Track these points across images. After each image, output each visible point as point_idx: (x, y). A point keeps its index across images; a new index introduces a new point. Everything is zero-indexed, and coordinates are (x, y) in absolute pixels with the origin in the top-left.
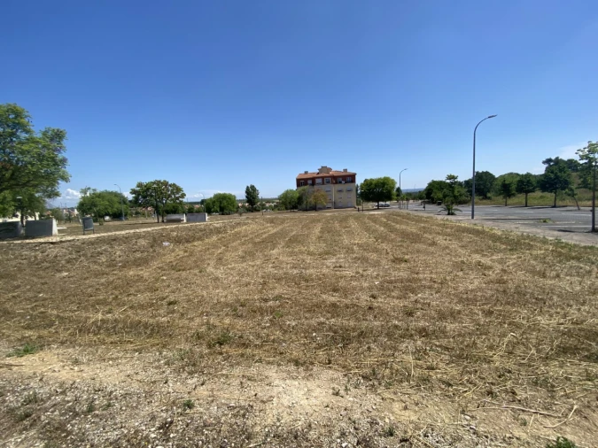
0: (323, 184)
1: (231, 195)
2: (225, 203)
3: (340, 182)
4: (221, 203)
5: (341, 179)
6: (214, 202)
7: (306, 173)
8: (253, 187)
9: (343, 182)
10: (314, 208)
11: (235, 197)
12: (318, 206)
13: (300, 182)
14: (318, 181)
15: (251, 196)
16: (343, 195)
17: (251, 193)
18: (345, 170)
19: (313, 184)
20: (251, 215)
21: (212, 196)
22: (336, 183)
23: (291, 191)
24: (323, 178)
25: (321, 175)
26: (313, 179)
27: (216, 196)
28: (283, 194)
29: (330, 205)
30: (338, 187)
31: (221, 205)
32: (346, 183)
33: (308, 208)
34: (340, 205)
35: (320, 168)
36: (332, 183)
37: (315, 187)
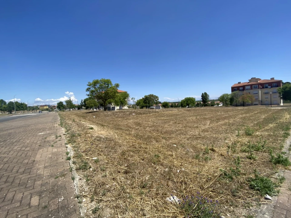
0: (251, 89)
1: (193, 98)
3: (267, 87)
4: (187, 102)
5: (267, 85)
6: (184, 102)
7: (239, 83)
8: (205, 93)
9: (269, 87)
10: (243, 105)
11: (195, 99)
12: (247, 103)
13: (233, 89)
14: (246, 87)
15: (204, 98)
16: (269, 96)
17: (205, 97)
18: (273, 79)
19: (243, 90)
20: (203, 108)
21: (184, 99)
22: (263, 88)
23: (227, 95)
24: (251, 85)
25: (250, 83)
26: (244, 87)
27: (185, 99)
28: (221, 96)
29: (257, 103)
30: (265, 90)
31: (188, 103)
32: (272, 87)
33: (238, 105)
34: (266, 103)
35: (251, 79)
36: (259, 88)
37: (245, 91)
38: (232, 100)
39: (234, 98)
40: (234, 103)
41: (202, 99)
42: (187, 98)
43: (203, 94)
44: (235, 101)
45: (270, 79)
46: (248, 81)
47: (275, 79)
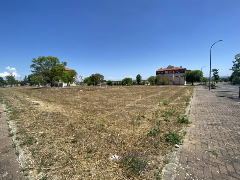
0: (168, 73)
1: (130, 78)
2: (128, 81)
3: (177, 73)
5: (177, 71)
6: (124, 81)
7: (161, 69)
8: (139, 75)
9: (179, 72)
10: (163, 84)
11: (132, 79)
12: (165, 83)
13: (158, 73)
14: (166, 72)
15: (139, 79)
16: (178, 78)
17: (139, 77)
18: (181, 67)
19: (164, 74)
20: (137, 86)
21: (124, 79)
22: (175, 73)
23: (153, 77)
24: (168, 71)
25: (168, 70)
26: (164, 71)
27: (125, 78)
28: (149, 78)
29: (171, 83)
30: (176, 75)
31: (126, 82)
32: (180, 73)
33: (160, 84)
34: (177, 83)
35: (168, 66)
36: (173, 73)
37: (164, 75)
38: (156, 80)
39: (158, 79)
40: (158, 83)
41: (137, 79)
42: (127, 78)
43: (137, 75)
44: (158, 81)
45: (179, 67)
46: (167, 68)
47: (182, 67)
